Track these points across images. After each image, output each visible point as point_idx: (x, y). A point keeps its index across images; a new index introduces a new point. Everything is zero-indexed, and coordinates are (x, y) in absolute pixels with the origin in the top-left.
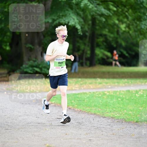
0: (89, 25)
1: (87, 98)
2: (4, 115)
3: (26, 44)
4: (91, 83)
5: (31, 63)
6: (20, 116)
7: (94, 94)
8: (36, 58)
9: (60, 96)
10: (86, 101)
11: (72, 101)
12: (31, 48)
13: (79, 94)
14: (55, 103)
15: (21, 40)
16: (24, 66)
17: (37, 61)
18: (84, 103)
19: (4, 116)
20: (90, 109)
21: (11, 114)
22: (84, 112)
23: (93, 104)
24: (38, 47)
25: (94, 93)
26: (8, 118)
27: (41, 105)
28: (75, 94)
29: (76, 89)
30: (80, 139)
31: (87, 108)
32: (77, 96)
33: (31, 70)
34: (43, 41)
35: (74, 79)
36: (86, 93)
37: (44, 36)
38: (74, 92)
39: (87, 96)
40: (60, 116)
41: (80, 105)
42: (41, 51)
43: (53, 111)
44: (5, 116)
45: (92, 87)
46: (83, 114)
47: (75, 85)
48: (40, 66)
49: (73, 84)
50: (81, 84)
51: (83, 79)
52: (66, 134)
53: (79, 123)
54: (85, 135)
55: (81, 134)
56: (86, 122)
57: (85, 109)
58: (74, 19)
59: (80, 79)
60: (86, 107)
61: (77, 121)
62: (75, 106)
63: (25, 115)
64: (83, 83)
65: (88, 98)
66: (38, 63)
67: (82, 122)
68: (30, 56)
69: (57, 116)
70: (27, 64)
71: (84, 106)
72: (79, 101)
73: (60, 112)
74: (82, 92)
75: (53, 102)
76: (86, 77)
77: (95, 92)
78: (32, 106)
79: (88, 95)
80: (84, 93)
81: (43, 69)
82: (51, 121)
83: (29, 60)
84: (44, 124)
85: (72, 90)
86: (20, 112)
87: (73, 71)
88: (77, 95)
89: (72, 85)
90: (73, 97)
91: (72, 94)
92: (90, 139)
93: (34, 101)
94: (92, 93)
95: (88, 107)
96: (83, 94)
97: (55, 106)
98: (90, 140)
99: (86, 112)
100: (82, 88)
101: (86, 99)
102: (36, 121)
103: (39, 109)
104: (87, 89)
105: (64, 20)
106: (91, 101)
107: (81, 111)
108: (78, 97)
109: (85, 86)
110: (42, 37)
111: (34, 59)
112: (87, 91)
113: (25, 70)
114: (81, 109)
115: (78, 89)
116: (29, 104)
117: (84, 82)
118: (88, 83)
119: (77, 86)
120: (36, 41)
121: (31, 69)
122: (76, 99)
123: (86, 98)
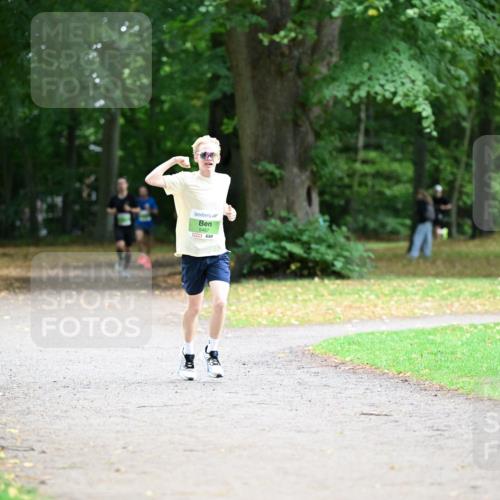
0: (469, 96)
1: (462, 345)
2: (182, 402)
3: (256, 161)
4: (476, 295)
5: (273, 224)
6: (235, 405)
7: (489, 331)
8: (290, 208)
9: (370, 336)
10: (459, 355)
11: (414, 356)
12: (272, 174)
13: (435, 331)
14: (356, 361)
15: (238, 147)
16: (248, 235)
17: (294, 220)
18: (452, 362)
19: (182, 405)
20: (472, 381)
21: (204, 398)
22: (454, 393)
23: (485, 365)
24: (296, 170)
25: (486, 326)
26: (193, 413)
27: (305, 370)
28: (423, 332)
29: (426, 313)
30: (440, 484)
31: (464, 379)
32: (431, 337)
33: (273, 252)
34: (313, 153)
35: (419, 281)
36: (461, 329)
37: (318, 136)
38: (418, 325)
39: (464, 339)
40: (373, 405)
41: (439, 369)
42: (307, 183)
43: (346, 389)
44: (187, 404)
45: (479, 308)
46: (451, 397)
47: (423, 299)
48: (305, 238)
49: (417, 298)
50: (443, 298)
51: (449, 281)
52: (392, 468)
53: (438, 430)
54: (457, 470)
55: (441, 469)
56: (460, 425)
57: (455, 381)
58: (413, 82)
59: (438, 281)
60: (462, 376)
61: (429, 423)
62: (422, 372)
63: (251, 402)
64: (450, 294)
65: (467, 343)
66: (296, 226)
67: (446, 426)
68: (271, 203)
69: (363, 404)
70: (259, 230)
71: (453, 372)
72: (435, 354)
73: (372, 392)
74: (444, 325)
75: (348, 359)
76: (462, 275)
77: (492, 325)
78: (277, 370)
79: (468, 335)
80: (454, 329)
81: (313, 246)
82: (341, 422)
83: (266, 216)
84: (318, 431)
85: (414, 317)
86: (236, 393)
87: (415, 253)
88: (430, 334)
89: (413, 300)
90: (416, 340)
91: (410, 331)
92: (473, 483)
93: (282, 355)
94: (480, 327)
95: (466, 376)
96: (448, 332)
97: (354, 371)
98: (474, 487)
99: (460, 391)
100: (448, 312)
101: (458, 350)
102: (290, 423)
103: (300, 384)
104: (464, 314)
105: (382, 86)
106: (478, 355)
107: (442, 388)
108: (433, 342)
109: (456, 305)
110: (311, 138)
111: (284, 214)
112: (465, 322)
113: (252, 250)
114: (445, 382)
115: (432, 314)
116: (267, 364)
117: (452, 290)
118: (466, 293)
119: (428, 305)
120: (291, 152)
121: (272, 245)
122: (426, 349)
123: (460, 343)
